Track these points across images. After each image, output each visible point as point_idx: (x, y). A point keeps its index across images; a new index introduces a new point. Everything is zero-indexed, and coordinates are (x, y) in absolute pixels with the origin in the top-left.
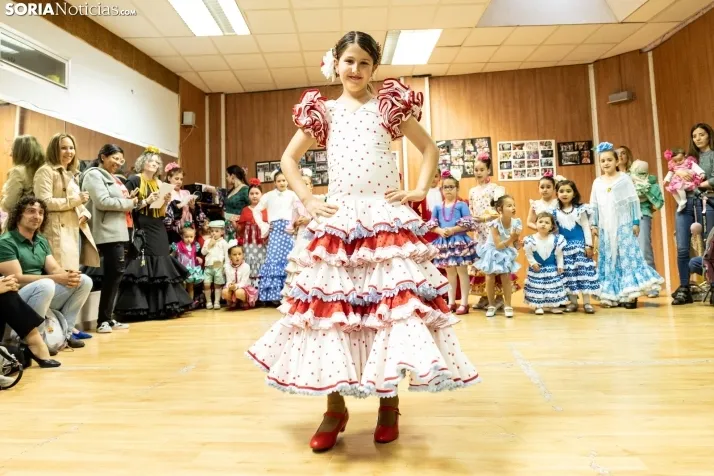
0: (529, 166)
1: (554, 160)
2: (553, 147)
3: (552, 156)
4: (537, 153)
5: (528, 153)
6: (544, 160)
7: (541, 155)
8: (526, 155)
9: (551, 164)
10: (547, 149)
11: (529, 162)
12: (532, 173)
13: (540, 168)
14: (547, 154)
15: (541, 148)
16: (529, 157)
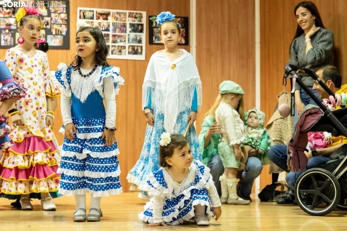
0: (114, 42)
1: (144, 36)
2: (144, 21)
3: (141, 31)
4: (124, 26)
5: (113, 24)
6: (133, 35)
7: (129, 29)
8: (111, 28)
9: (140, 41)
10: (136, 22)
11: (114, 36)
12: (117, 50)
13: (127, 45)
14: (137, 28)
15: (129, 21)
16: (114, 30)
